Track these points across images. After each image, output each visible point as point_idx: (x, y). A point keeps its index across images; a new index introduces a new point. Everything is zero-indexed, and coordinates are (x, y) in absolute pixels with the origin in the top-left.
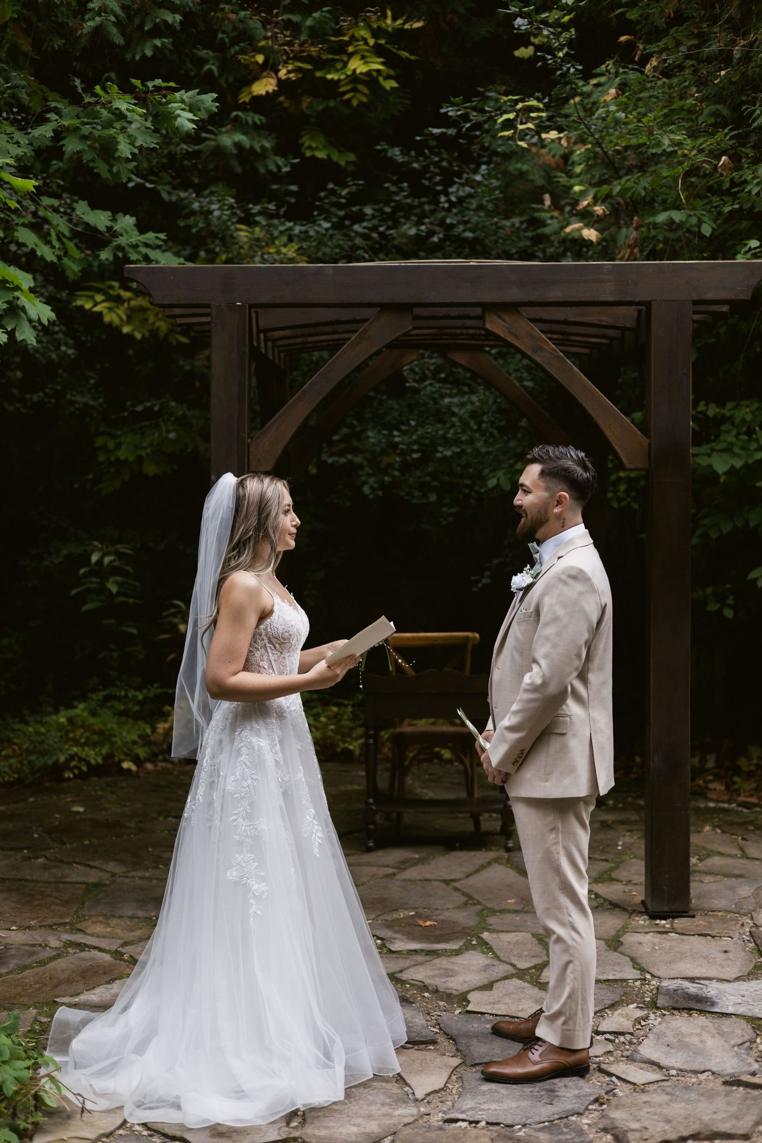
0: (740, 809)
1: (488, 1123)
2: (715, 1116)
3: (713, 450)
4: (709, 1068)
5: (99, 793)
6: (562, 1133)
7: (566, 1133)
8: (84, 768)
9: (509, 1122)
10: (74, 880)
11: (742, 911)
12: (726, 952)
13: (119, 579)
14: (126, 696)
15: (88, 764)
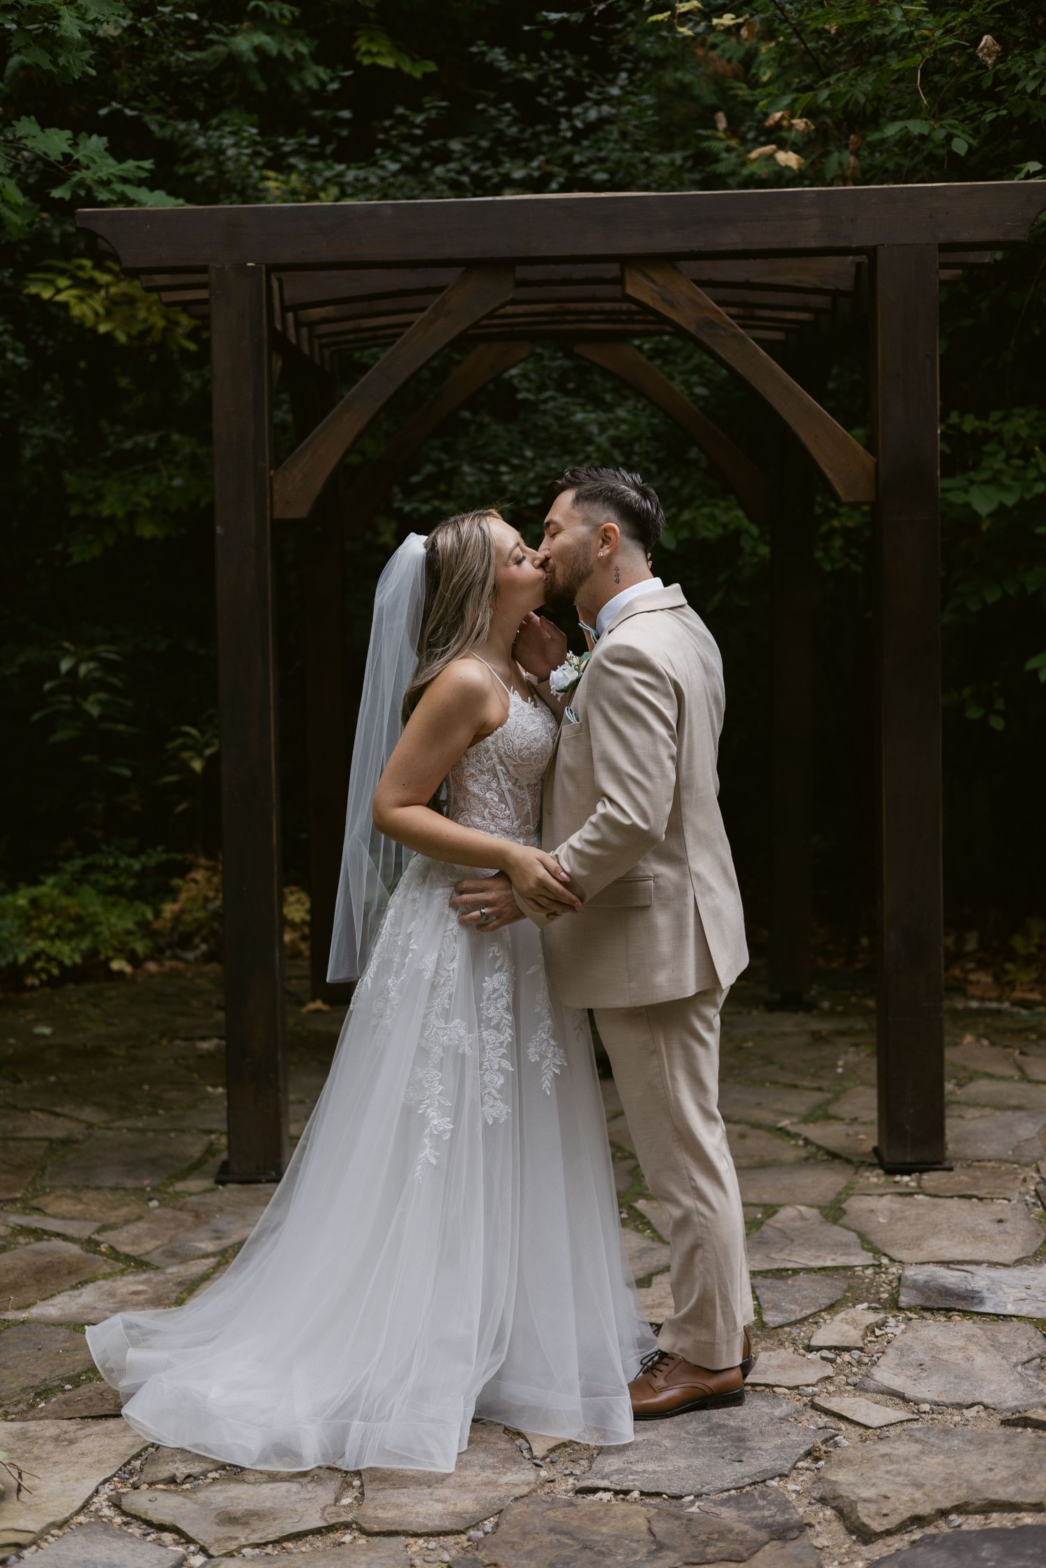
0: (1016, 1009)
1: (642, 1493)
2: (990, 1475)
3: (971, 482)
4: (979, 1400)
5: (77, 1007)
6: (756, 1508)
7: (763, 1508)
8: (55, 971)
9: (675, 1490)
10: (32, 1135)
11: (1023, 1160)
12: (1000, 1221)
13: (102, 696)
14: (116, 865)
15: (61, 964)
